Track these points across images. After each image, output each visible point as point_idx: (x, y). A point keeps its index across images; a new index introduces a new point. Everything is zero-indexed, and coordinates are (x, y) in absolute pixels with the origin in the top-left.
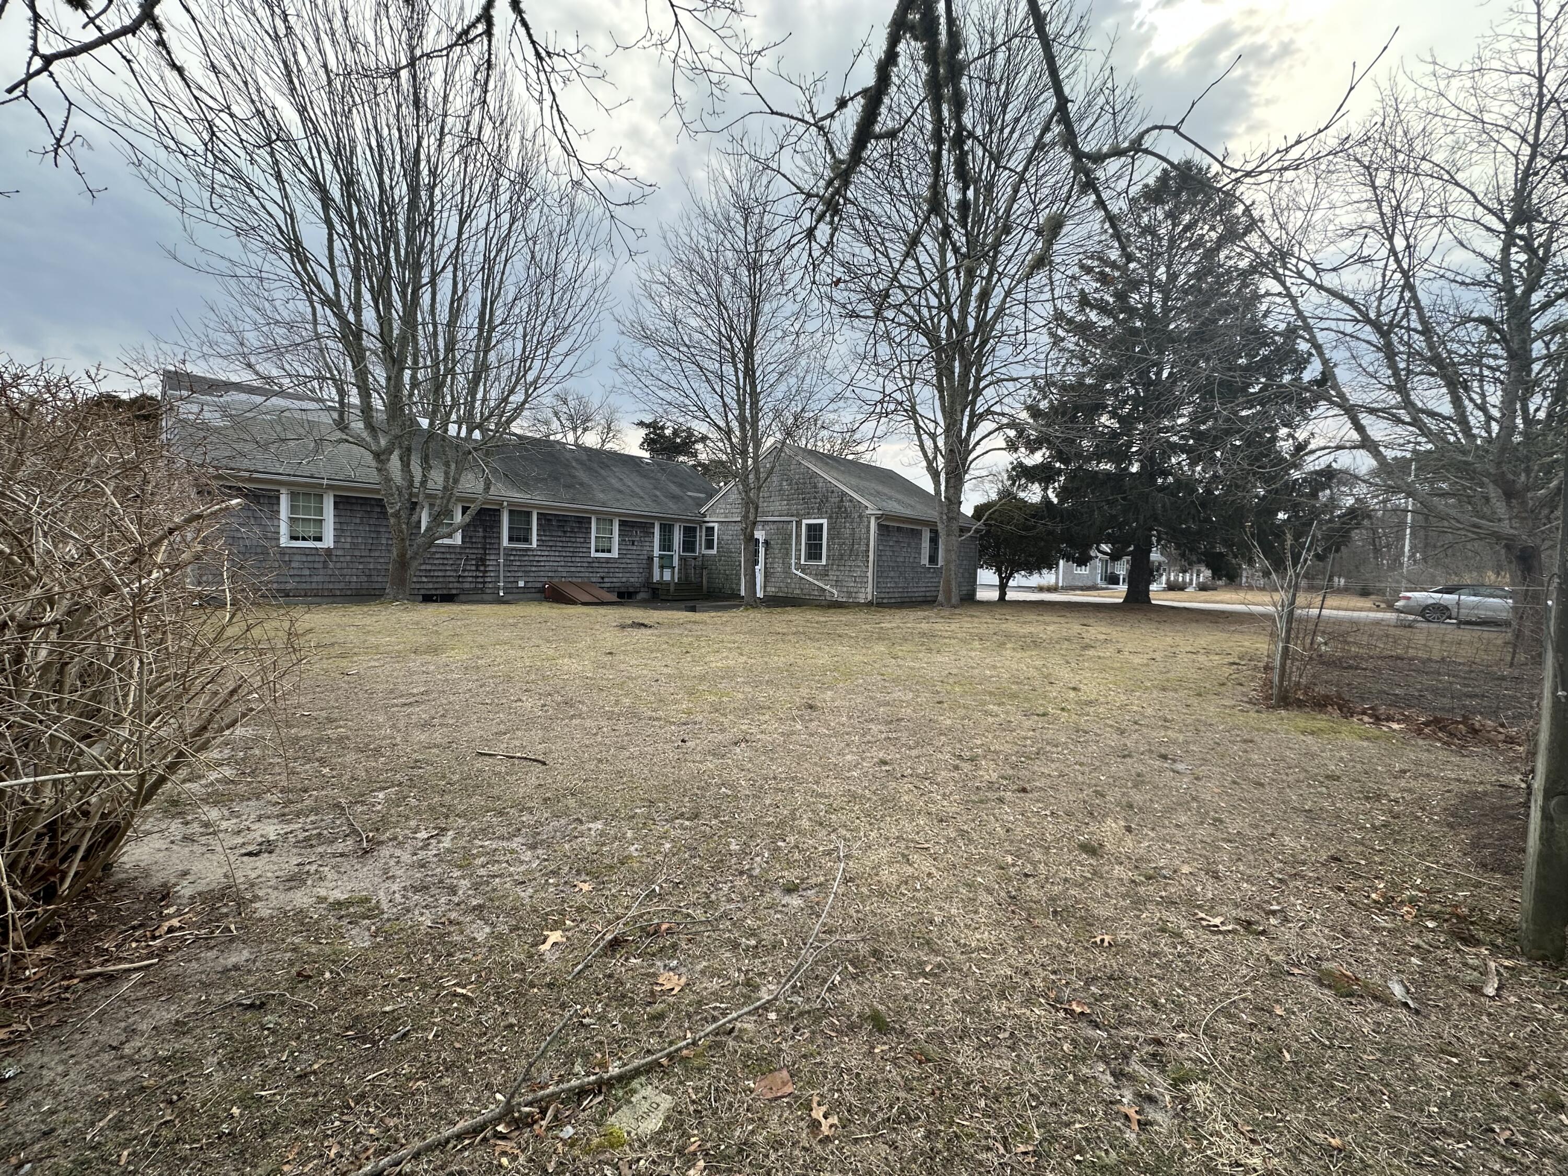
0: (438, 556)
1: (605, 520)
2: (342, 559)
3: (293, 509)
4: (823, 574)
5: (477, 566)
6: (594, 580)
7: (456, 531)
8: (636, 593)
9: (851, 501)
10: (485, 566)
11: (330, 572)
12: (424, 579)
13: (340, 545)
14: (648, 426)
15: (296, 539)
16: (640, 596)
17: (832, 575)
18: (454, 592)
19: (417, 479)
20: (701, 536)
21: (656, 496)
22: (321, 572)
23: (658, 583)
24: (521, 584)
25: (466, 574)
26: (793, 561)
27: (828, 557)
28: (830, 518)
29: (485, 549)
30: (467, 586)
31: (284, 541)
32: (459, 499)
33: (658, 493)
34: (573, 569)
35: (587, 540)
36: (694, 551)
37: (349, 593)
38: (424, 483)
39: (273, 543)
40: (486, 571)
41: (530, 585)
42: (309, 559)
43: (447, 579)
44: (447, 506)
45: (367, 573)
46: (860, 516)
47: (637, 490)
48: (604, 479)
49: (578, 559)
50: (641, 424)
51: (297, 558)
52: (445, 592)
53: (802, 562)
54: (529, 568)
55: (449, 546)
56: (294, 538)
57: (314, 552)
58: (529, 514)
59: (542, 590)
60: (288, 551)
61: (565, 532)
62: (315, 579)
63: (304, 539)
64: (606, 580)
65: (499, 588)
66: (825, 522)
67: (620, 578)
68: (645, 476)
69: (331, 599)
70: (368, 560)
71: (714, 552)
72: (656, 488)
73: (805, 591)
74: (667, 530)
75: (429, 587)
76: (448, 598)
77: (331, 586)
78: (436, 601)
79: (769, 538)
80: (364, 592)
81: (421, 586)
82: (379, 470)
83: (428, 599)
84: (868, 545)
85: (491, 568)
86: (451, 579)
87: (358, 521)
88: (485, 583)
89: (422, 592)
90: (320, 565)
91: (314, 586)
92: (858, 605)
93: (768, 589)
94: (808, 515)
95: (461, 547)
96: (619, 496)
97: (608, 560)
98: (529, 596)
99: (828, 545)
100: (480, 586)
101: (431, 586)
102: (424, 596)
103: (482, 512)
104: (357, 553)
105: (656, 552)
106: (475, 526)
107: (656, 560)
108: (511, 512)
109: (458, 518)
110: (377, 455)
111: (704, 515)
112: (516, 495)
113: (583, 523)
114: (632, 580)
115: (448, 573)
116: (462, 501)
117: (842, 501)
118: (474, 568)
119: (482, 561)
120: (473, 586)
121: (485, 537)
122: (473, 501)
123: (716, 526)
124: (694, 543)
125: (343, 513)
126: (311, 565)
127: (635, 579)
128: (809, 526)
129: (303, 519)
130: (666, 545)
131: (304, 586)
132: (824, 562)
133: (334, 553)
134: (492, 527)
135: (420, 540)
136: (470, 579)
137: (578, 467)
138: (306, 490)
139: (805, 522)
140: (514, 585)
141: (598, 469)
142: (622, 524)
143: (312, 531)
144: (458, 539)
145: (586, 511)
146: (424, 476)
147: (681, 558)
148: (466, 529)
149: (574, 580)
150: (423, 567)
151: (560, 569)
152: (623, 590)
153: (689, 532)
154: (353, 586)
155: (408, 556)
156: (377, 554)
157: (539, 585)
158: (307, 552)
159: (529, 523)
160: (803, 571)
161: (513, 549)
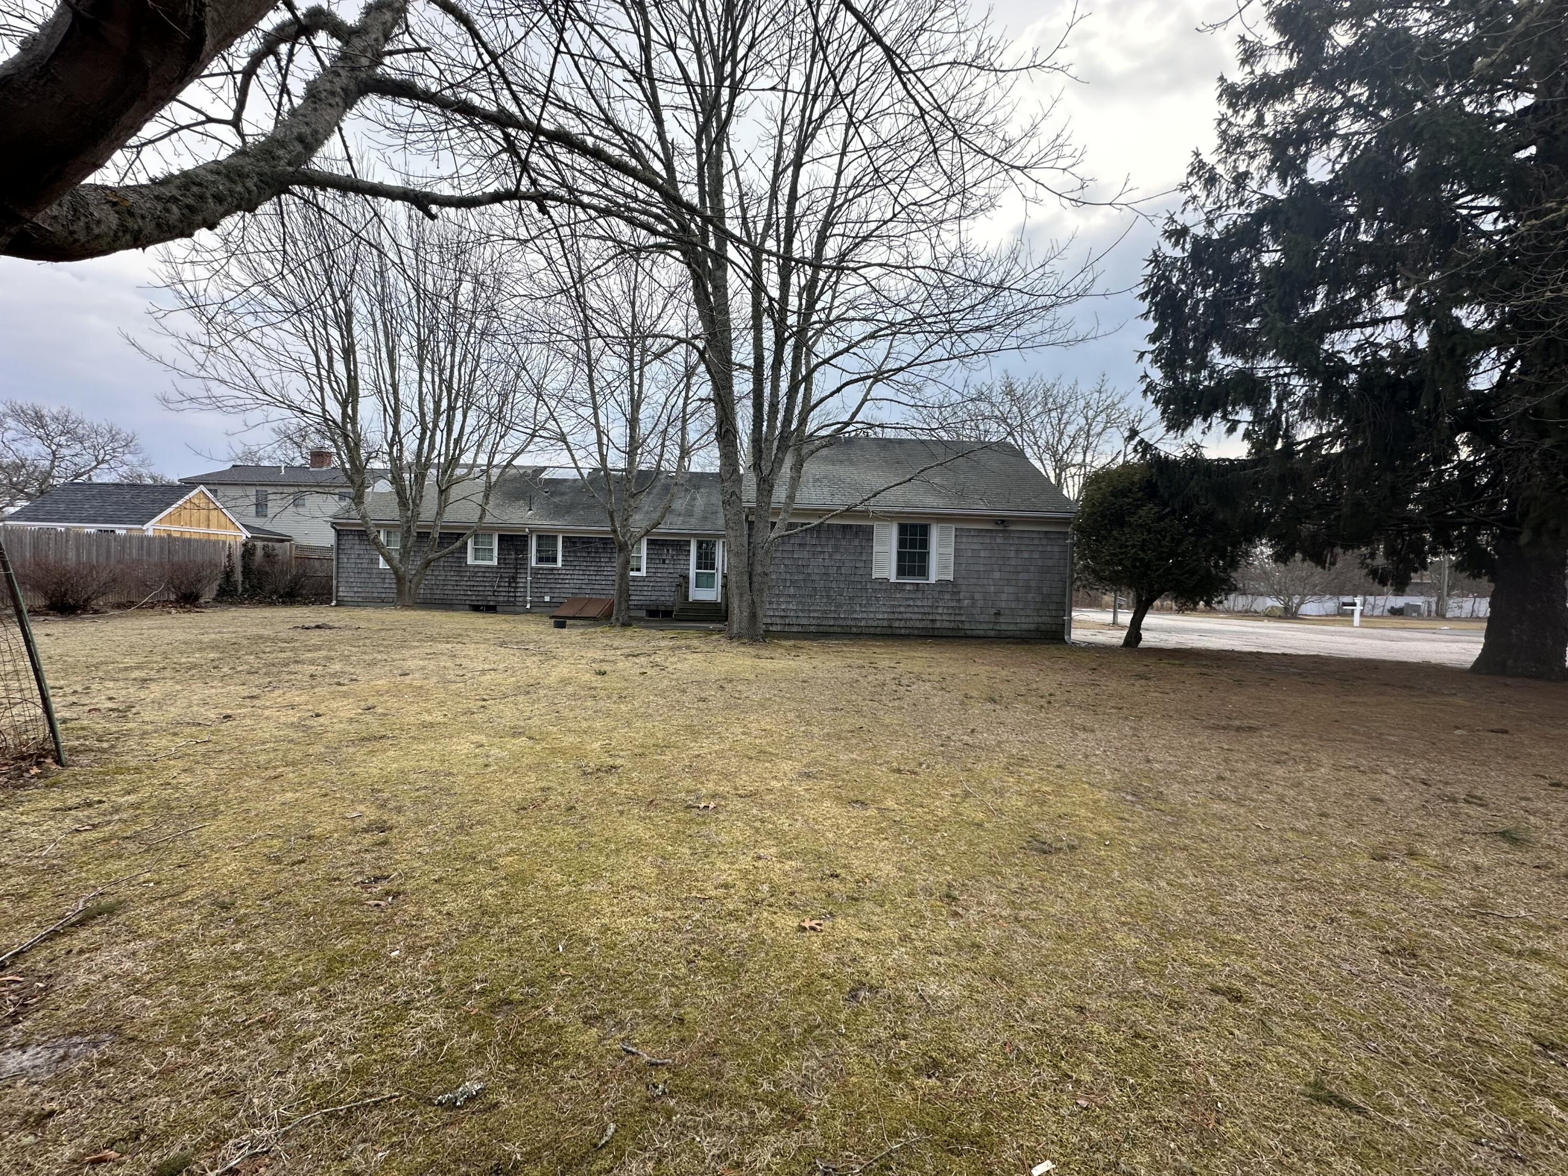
0: (481, 574)
5: (510, 582)
7: (493, 554)
8: (669, 613)
10: (516, 583)
12: (471, 593)
18: (492, 603)
23: (697, 602)
24: (547, 599)
25: (501, 589)
29: (516, 569)
30: (501, 599)
40: (516, 587)
41: (555, 600)
43: (487, 593)
45: (431, 587)
52: (485, 603)
54: (554, 585)
55: (488, 567)
58: (555, 538)
61: (589, 552)
65: (526, 602)
67: (650, 597)
70: (432, 577)
74: (706, 545)
75: (475, 599)
76: (491, 609)
78: (482, 611)
80: (430, 602)
81: (467, 598)
83: (476, 608)
85: (520, 585)
86: (490, 593)
88: (516, 597)
95: (497, 567)
97: (635, 579)
98: (552, 609)
100: (512, 599)
103: (514, 538)
105: (693, 571)
106: (509, 550)
107: (692, 578)
108: (539, 537)
109: (495, 544)
112: (544, 523)
114: (664, 598)
115: (487, 589)
116: (498, 530)
118: (507, 584)
119: (514, 579)
120: (507, 599)
121: (516, 559)
122: (507, 529)
130: (705, 565)
134: (522, 550)
136: (504, 594)
140: (540, 600)
142: (652, 542)
144: (494, 561)
148: (502, 552)
149: (598, 597)
150: (468, 583)
152: (655, 607)
157: (563, 600)
159: (556, 546)
161: (540, 569)
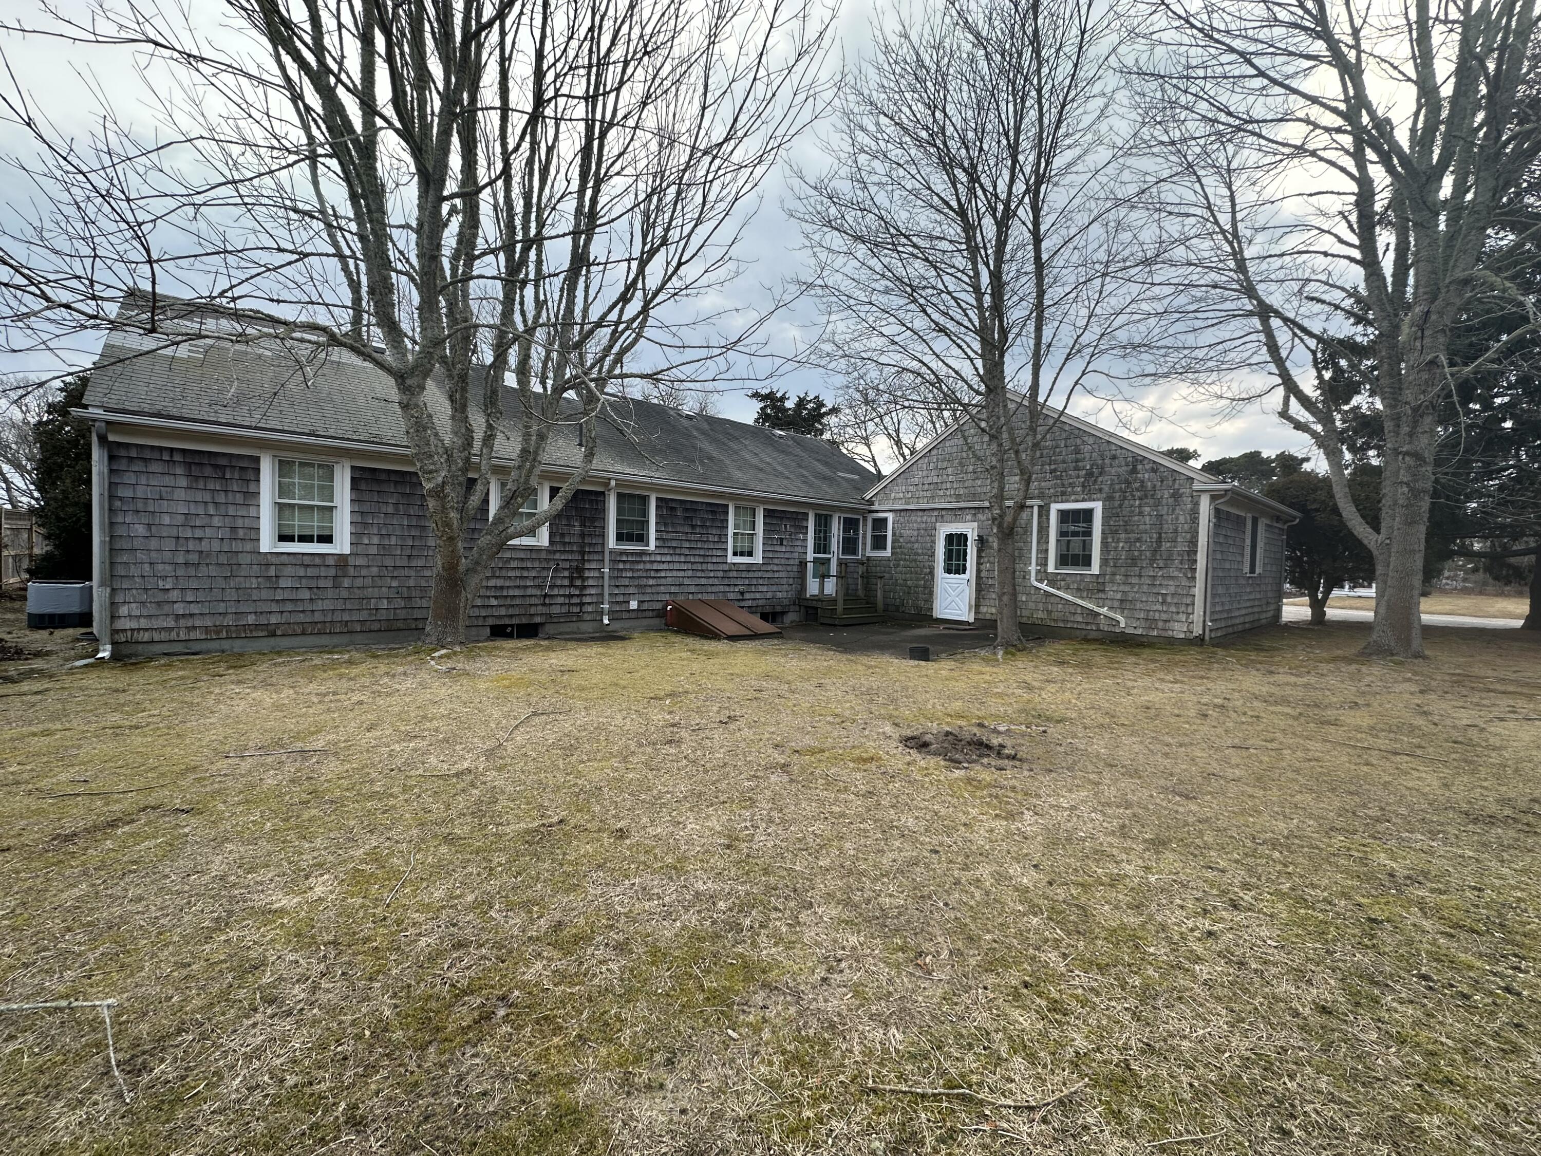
0: (514, 564)
1: (747, 508)
2: (364, 572)
3: (283, 490)
4: (1096, 588)
5: (571, 579)
6: (731, 596)
7: (540, 525)
8: (783, 613)
9: (1154, 471)
10: (584, 579)
11: (345, 594)
12: (494, 602)
13: (360, 549)
14: (764, 398)
15: (290, 539)
16: (791, 617)
17: (1114, 592)
18: (538, 620)
19: (479, 435)
20: (866, 532)
21: (804, 476)
22: (330, 593)
23: (814, 598)
24: (634, 605)
25: (556, 592)
26: (1033, 568)
27: (1104, 562)
28: (1108, 499)
29: (583, 553)
30: (556, 610)
31: (267, 543)
32: (545, 476)
33: (805, 473)
34: (704, 581)
35: (722, 540)
36: (855, 553)
37: (376, 626)
38: (489, 439)
39: (248, 547)
40: (584, 587)
41: (645, 606)
42: (310, 572)
43: (528, 601)
44: (527, 481)
45: (405, 593)
46: (1176, 496)
47: (780, 468)
48: (736, 453)
49: (710, 567)
50: (756, 395)
51: (289, 571)
52: (524, 621)
53: (1051, 568)
54: (643, 582)
55: (531, 549)
56: (283, 538)
57: (317, 561)
58: (644, 500)
59: (661, 614)
60: (274, 560)
61: (693, 527)
62: (319, 605)
63: (303, 539)
64: (747, 596)
65: (602, 613)
66: (1097, 507)
67: (763, 593)
68: (783, 452)
69: (345, 639)
70: (406, 572)
71: (888, 553)
72: (800, 466)
73: (1055, 615)
74: (823, 523)
75: (501, 614)
76: (529, 631)
77: (346, 617)
78: (511, 636)
79: (984, 532)
80: (400, 625)
81: (489, 612)
82: (404, 406)
83: (499, 632)
84: (1194, 542)
85: (590, 582)
86: (534, 601)
87: (390, 509)
88: (582, 604)
89: (491, 621)
90: (329, 583)
91: (318, 617)
92: (1170, 644)
93: (983, 609)
94: (1063, 496)
95: (548, 551)
96: (761, 475)
97: (749, 567)
98: (646, 622)
99: (1104, 543)
100: (576, 609)
101: (503, 612)
102: (492, 627)
103: (579, 496)
104: (389, 562)
105: (810, 555)
106: (569, 518)
107: (810, 566)
108: (620, 496)
109: (544, 504)
110: (400, 377)
111: (870, 502)
112: (628, 470)
113: (717, 513)
114: (779, 595)
115: (529, 592)
116: (550, 479)
117: (1134, 471)
118: (566, 582)
119: (578, 572)
120: (564, 610)
121: (582, 535)
122: (565, 477)
123: (890, 517)
124: (856, 540)
125: (366, 496)
126: (313, 583)
127: (783, 594)
128: (1064, 516)
129: (301, 507)
130: (822, 546)
131: (301, 618)
132: (1095, 569)
133: (351, 561)
134: (593, 519)
135: (484, 540)
136: (561, 600)
137: (702, 437)
138: (305, 458)
139: (1055, 507)
140: (623, 607)
141: (726, 441)
142: (768, 514)
143: (315, 525)
144: (543, 538)
145: (721, 495)
146: (490, 426)
147: (840, 563)
148: (556, 521)
149: (705, 597)
150: (492, 583)
151: (687, 582)
152: (768, 610)
153: (850, 525)
154: (383, 615)
155: (462, 568)
156: (420, 563)
157: (658, 606)
158: (307, 561)
159: (645, 513)
160: (1052, 583)
161: (622, 553)
